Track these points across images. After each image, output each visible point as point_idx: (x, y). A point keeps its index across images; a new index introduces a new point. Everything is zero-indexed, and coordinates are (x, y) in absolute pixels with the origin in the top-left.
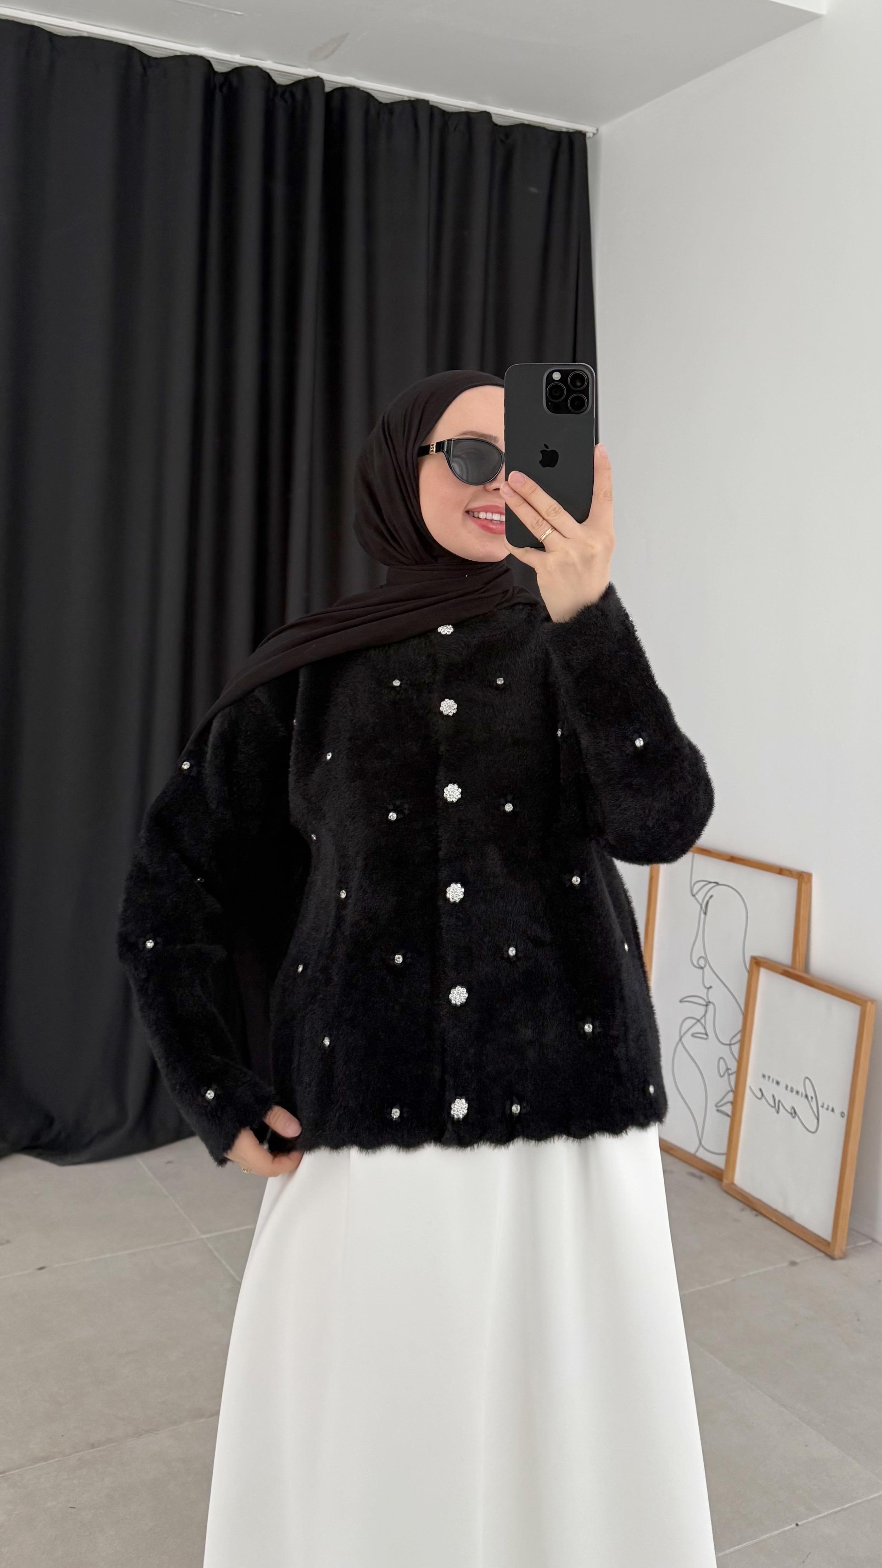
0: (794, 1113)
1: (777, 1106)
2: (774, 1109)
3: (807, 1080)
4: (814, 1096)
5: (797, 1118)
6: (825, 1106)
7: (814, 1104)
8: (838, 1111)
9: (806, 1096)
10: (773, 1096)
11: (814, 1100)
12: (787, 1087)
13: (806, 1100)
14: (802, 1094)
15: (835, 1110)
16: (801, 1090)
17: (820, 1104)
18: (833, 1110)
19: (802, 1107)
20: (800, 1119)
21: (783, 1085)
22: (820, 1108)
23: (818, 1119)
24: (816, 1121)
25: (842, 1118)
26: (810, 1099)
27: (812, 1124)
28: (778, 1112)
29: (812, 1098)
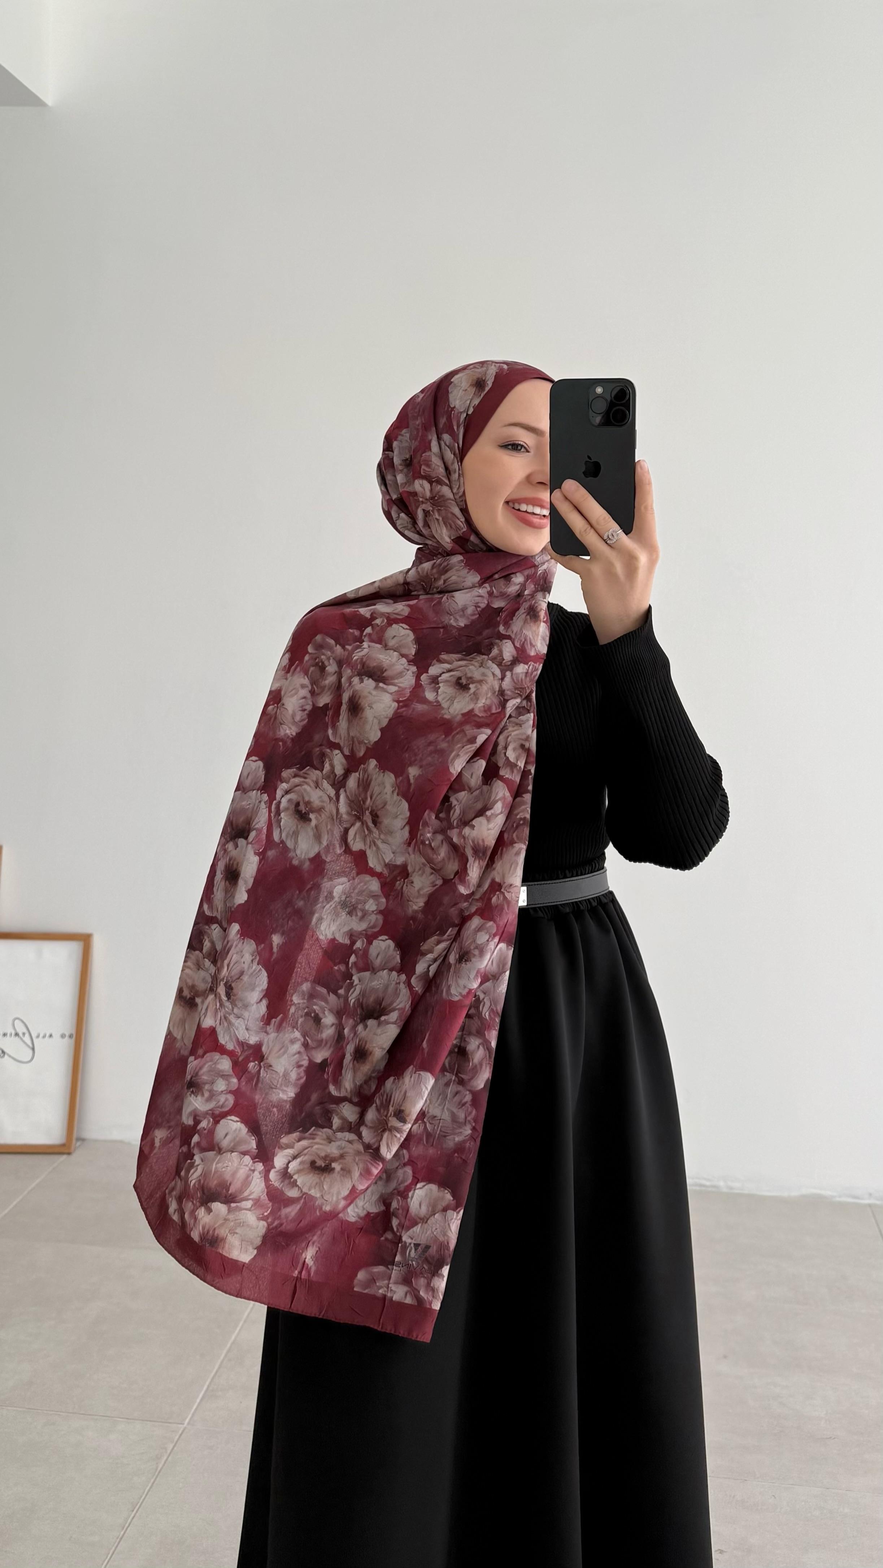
0: (2, 1053)
3: (17, 1022)
4: (26, 1032)
5: (6, 1056)
6: (41, 1035)
7: (27, 1039)
8: (57, 1036)
9: (17, 1034)
11: (27, 1035)
13: (17, 1039)
14: (11, 1035)
15: (53, 1035)
16: (10, 1030)
17: (34, 1035)
18: (51, 1036)
19: (10, 1045)
20: (10, 1056)
22: (34, 1040)
23: (33, 1049)
24: (31, 1052)
25: (61, 1039)
26: (21, 1035)
27: (27, 1054)
29: (24, 1034)
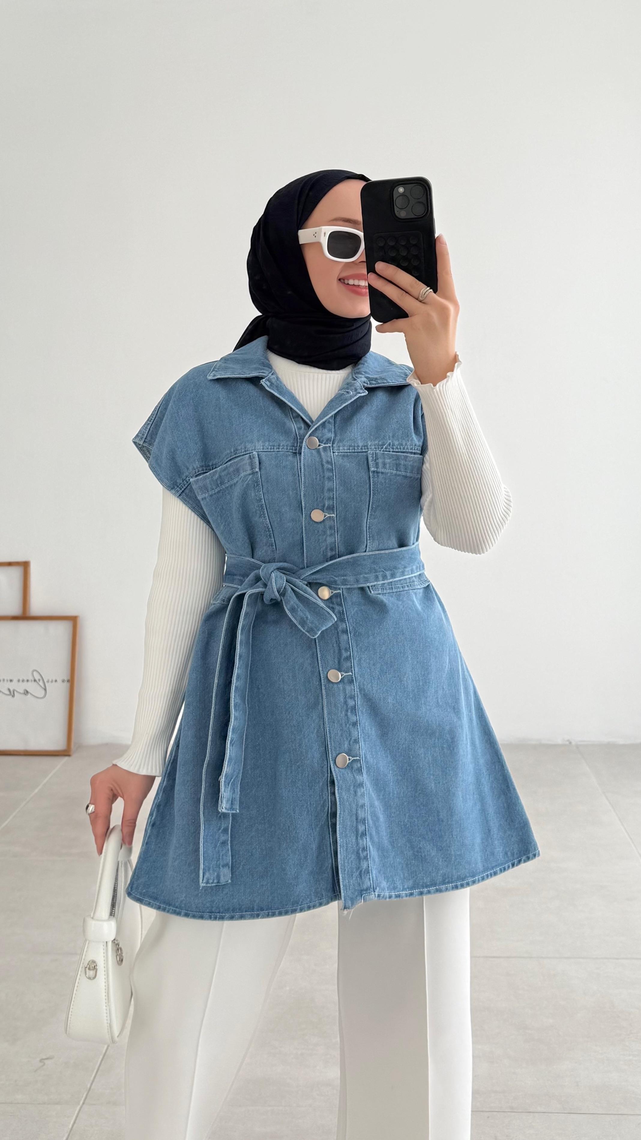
0: (26, 692)
1: (12, 693)
2: (11, 696)
3: (35, 672)
4: (40, 678)
5: (29, 694)
6: (50, 680)
7: (41, 683)
9: (35, 681)
10: (9, 690)
11: (41, 681)
12: (19, 681)
13: (35, 683)
14: (32, 681)
15: (58, 680)
16: (31, 678)
17: (45, 681)
18: (55, 681)
19: (31, 687)
20: (31, 694)
21: (15, 680)
22: (46, 683)
23: (45, 690)
24: (43, 692)
25: (61, 683)
26: (37, 680)
27: (41, 693)
28: (13, 696)
29: (39, 680)
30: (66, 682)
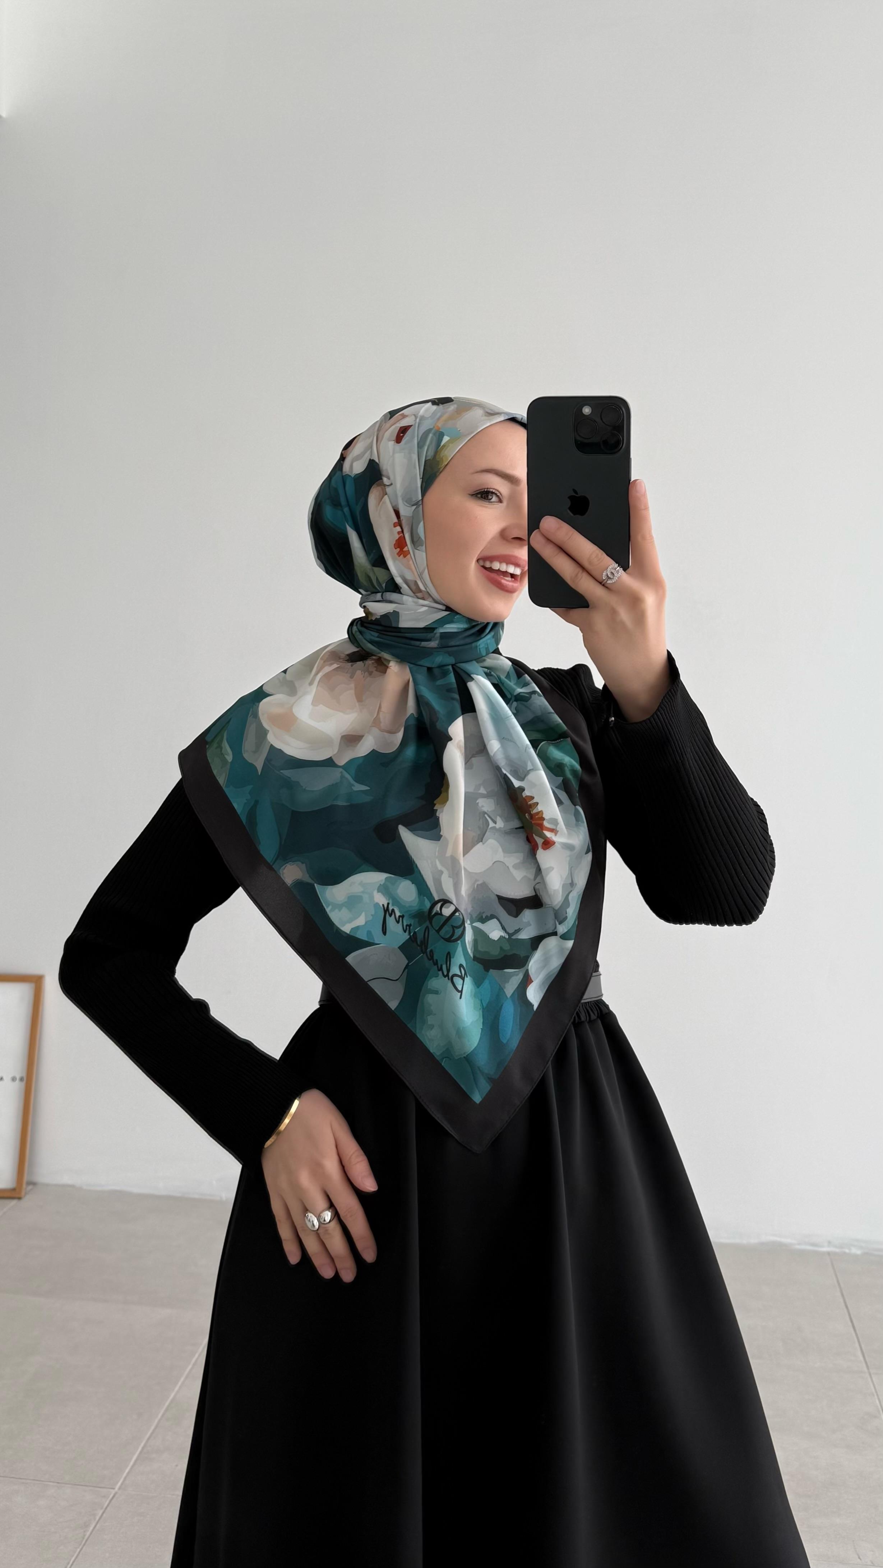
8: (8, 1079)
25: (11, 1082)
30: (18, 1081)
